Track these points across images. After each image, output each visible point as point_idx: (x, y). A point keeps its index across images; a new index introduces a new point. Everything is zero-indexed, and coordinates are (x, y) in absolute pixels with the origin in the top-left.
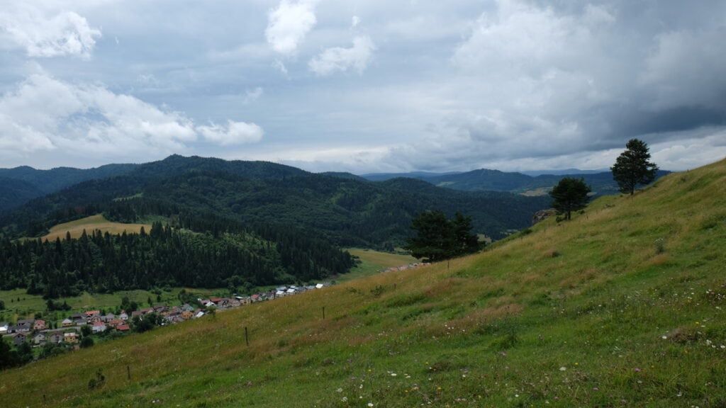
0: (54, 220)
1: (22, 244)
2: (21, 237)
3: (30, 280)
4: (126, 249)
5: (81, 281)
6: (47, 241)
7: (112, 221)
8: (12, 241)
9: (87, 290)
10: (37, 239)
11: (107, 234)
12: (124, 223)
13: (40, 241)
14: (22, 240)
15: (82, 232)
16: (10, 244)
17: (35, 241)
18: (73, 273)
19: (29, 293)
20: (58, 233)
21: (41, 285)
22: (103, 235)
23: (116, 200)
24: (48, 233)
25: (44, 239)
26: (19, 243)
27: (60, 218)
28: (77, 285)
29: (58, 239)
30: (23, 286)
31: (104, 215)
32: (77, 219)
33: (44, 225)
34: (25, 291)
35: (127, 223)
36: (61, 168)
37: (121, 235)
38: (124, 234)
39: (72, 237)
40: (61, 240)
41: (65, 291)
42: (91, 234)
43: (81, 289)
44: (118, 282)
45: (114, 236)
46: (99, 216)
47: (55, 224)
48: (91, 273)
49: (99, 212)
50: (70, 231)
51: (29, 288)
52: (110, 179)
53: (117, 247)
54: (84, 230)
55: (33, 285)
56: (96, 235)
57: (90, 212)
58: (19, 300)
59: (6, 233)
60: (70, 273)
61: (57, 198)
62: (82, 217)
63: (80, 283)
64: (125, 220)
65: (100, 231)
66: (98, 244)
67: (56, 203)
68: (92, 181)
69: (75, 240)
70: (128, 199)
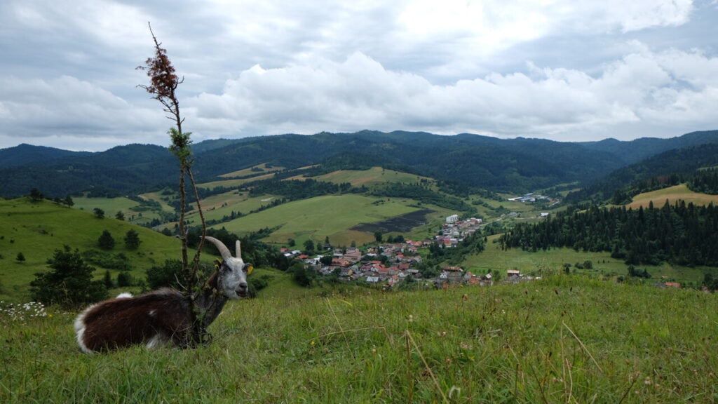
0: (637, 189)
1: (609, 210)
2: (607, 204)
3: (614, 245)
4: (712, 222)
5: (661, 250)
6: (630, 209)
7: (696, 192)
8: (600, 208)
9: (667, 261)
10: (622, 206)
11: (691, 205)
12: (709, 194)
13: (624, 208)
14: (609, 207)
15: (665, 202)
16: (598, 210)
17: (620, 208)
18: (655, 242)
19: (613, 256)
20: (640, 201)
21: (623, 251)
22: (687, 206)
23: (701, 169)
24: (631, 201)
25: (627, 207)
26: (605, 209)
27: (643, 188)
28: (658, 254)
29: (641, 207)
30: (608, 249)
31: (688, 186)
32: (659, 188)
33: (627, 194)
34: (609, 254)
35: (713, 194)
36: (643, 138)
37: (707, 206)
38: (710, 206)
39: (655, 206)
40: (644, 208)
41: (646, 259)
42: (674, 205)
43: (662, 259)
44: (701, 256)
45: (698, 207)
46: (682, 186)
47: (638, 193)
48: (672, 244)
49: (683, 182)
50: (653, 200)
51: (613, 252)
52: (694, 147)
53: (701, 220)
54: (667, 200)
55: (617, 250)
56: (679, 206)
57: (673, 182)
58: (604, 262)
59: (595, 200)
60: (651, 242)
61: (639, 168)
62: (664, 187)
63: (661, 253)
64: (711, 191)
65: (683, 202)
66: (681, 215)
67: (638, 173)
68: (674, 150)
69: (657, 210)
70: (715, 168)
